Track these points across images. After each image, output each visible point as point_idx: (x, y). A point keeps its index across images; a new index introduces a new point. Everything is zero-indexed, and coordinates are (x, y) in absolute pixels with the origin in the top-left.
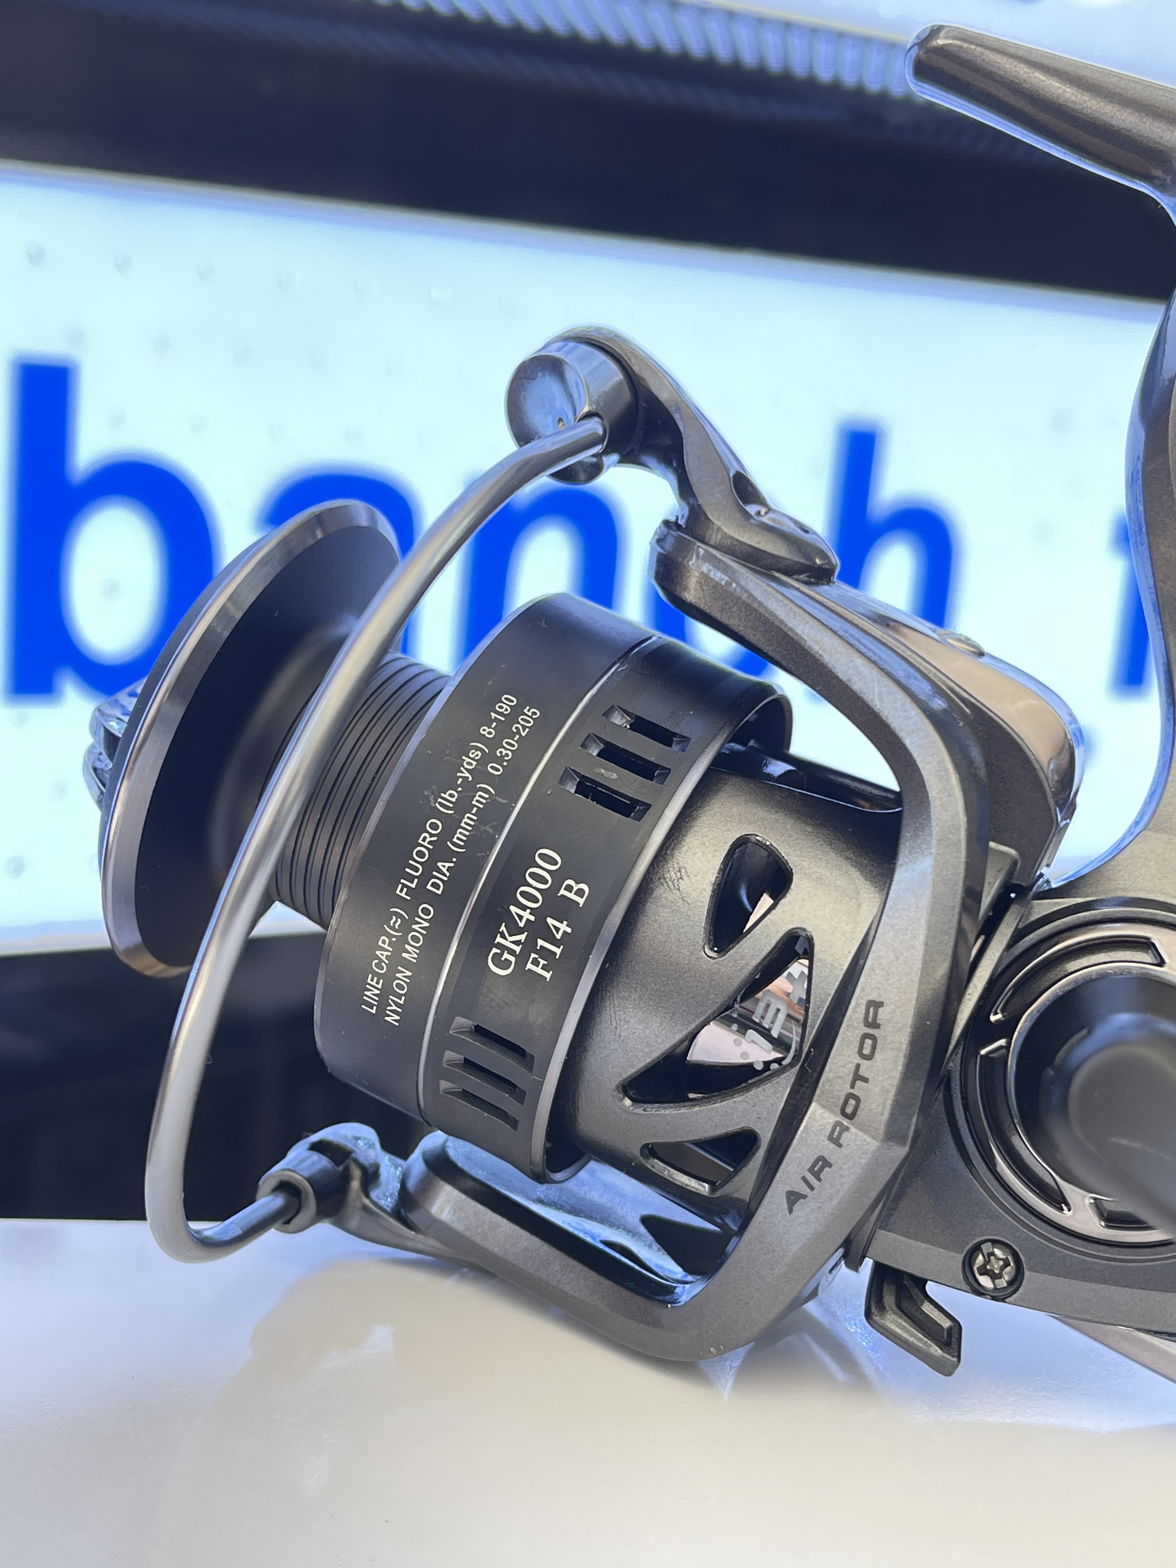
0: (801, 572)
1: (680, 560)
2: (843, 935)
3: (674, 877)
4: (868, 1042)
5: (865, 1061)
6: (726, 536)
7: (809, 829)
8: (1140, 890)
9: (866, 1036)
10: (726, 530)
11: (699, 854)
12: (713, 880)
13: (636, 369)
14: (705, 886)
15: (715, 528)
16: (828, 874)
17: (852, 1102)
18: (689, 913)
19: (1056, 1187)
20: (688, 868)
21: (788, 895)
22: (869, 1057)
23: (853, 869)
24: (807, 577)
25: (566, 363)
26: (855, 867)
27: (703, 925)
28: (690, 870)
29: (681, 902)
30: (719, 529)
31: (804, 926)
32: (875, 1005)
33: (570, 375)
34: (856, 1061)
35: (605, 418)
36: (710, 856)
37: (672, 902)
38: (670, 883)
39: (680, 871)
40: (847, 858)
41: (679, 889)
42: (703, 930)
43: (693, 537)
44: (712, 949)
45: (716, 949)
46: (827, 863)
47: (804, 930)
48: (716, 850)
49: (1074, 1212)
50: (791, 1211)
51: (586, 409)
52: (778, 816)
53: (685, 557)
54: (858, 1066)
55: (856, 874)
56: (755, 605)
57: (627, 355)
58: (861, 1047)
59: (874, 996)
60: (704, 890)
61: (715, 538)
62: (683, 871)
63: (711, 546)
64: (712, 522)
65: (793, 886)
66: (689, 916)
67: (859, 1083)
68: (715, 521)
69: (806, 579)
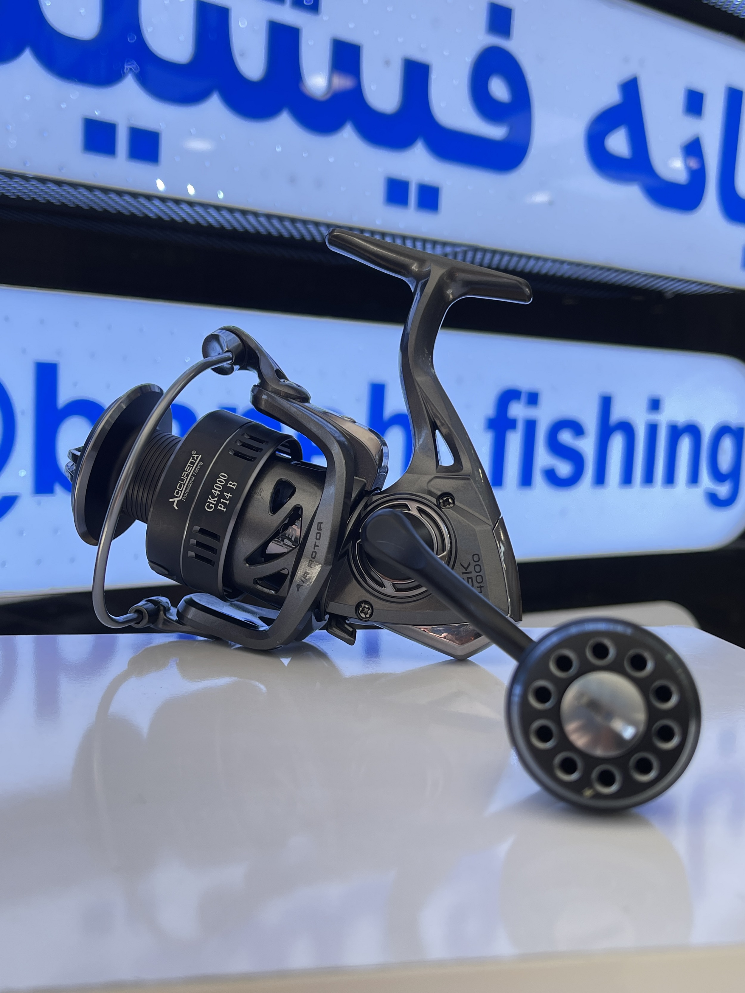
0: (298, 399)
1: (259, 396)
2: (311, 506)
3: (259, 491)
4: (318, 535)
5: (317, 541)
6: (273, 388)
7: (301, 476)
8: (404, 490)
9: (317, 533)
10: (273, 386)
11: (267, 484)
12: (271, 492)
13: (244, 338)
14: (269, 494)
15: (269, 385)
16: (307, 488)
17: (314, 553)
18: (264, 502)
19: (381, 582)
20: (263, 489)
21: (294, 495)
22: (319, 539)
23: (315, 487)
24: (300, 400)
25: (221, 336)
26: (315, 486)
27: (268, 505)
28: (264, 489)
29: (261, 499)
30: (270, 385)
31: (299, 504)
32: (320, 523)
33: (221, 340)
34: (315, 541)
35: (233, 353)
36: (270, 485)
37: (258, 499)
38: (258, 494)
39: (261, 490)
40: (313, 484)
41: (260, 495)
42: (268, 507)
43: (262, 388)
44: (271, 513)
45: (272, 513)
46: (307, 485)
47: (300, 505)
48: (272, 483)
49: (386, 589)
50: (298, 591)
51: (227, 349)
52: (292, 473)
53: (260, 395)
54: (316, 542)
55: (316, 488)
56: (282, 408)
57: (241, 334)
58: (316, 537)
59: (320, 521)
60: (268, 495)
61: (270, 389)
62: (262, 490)
63: (269, 391)
64: (268, 384)
65: (296, 492)
66: (264, 503)
67: (316, 548)
68: (269, 383)
69: (299, 401)
